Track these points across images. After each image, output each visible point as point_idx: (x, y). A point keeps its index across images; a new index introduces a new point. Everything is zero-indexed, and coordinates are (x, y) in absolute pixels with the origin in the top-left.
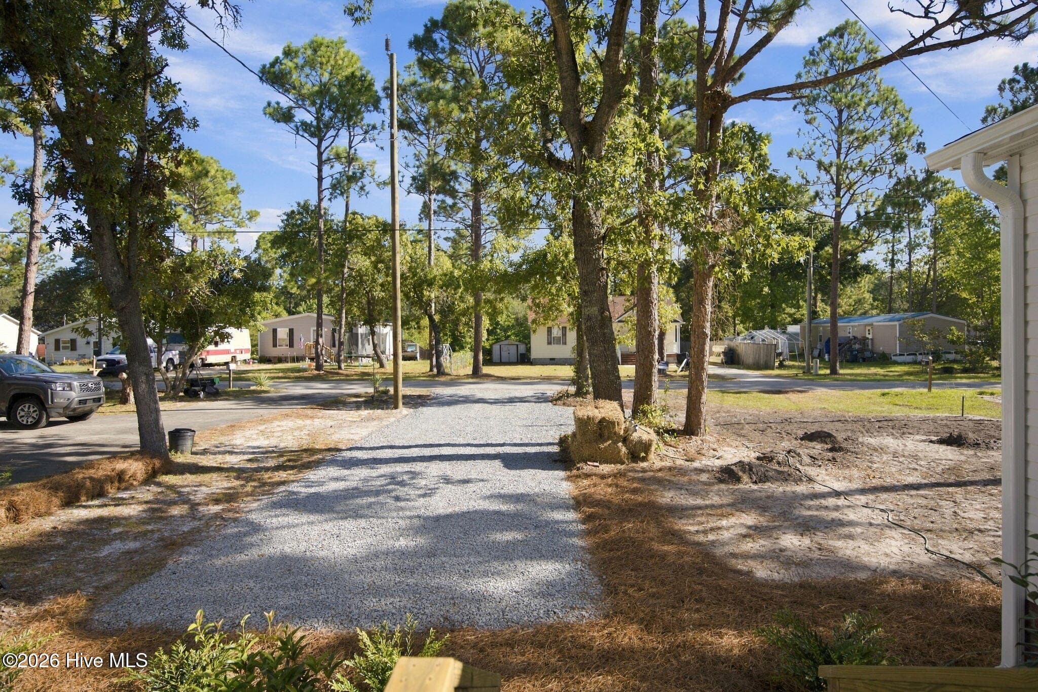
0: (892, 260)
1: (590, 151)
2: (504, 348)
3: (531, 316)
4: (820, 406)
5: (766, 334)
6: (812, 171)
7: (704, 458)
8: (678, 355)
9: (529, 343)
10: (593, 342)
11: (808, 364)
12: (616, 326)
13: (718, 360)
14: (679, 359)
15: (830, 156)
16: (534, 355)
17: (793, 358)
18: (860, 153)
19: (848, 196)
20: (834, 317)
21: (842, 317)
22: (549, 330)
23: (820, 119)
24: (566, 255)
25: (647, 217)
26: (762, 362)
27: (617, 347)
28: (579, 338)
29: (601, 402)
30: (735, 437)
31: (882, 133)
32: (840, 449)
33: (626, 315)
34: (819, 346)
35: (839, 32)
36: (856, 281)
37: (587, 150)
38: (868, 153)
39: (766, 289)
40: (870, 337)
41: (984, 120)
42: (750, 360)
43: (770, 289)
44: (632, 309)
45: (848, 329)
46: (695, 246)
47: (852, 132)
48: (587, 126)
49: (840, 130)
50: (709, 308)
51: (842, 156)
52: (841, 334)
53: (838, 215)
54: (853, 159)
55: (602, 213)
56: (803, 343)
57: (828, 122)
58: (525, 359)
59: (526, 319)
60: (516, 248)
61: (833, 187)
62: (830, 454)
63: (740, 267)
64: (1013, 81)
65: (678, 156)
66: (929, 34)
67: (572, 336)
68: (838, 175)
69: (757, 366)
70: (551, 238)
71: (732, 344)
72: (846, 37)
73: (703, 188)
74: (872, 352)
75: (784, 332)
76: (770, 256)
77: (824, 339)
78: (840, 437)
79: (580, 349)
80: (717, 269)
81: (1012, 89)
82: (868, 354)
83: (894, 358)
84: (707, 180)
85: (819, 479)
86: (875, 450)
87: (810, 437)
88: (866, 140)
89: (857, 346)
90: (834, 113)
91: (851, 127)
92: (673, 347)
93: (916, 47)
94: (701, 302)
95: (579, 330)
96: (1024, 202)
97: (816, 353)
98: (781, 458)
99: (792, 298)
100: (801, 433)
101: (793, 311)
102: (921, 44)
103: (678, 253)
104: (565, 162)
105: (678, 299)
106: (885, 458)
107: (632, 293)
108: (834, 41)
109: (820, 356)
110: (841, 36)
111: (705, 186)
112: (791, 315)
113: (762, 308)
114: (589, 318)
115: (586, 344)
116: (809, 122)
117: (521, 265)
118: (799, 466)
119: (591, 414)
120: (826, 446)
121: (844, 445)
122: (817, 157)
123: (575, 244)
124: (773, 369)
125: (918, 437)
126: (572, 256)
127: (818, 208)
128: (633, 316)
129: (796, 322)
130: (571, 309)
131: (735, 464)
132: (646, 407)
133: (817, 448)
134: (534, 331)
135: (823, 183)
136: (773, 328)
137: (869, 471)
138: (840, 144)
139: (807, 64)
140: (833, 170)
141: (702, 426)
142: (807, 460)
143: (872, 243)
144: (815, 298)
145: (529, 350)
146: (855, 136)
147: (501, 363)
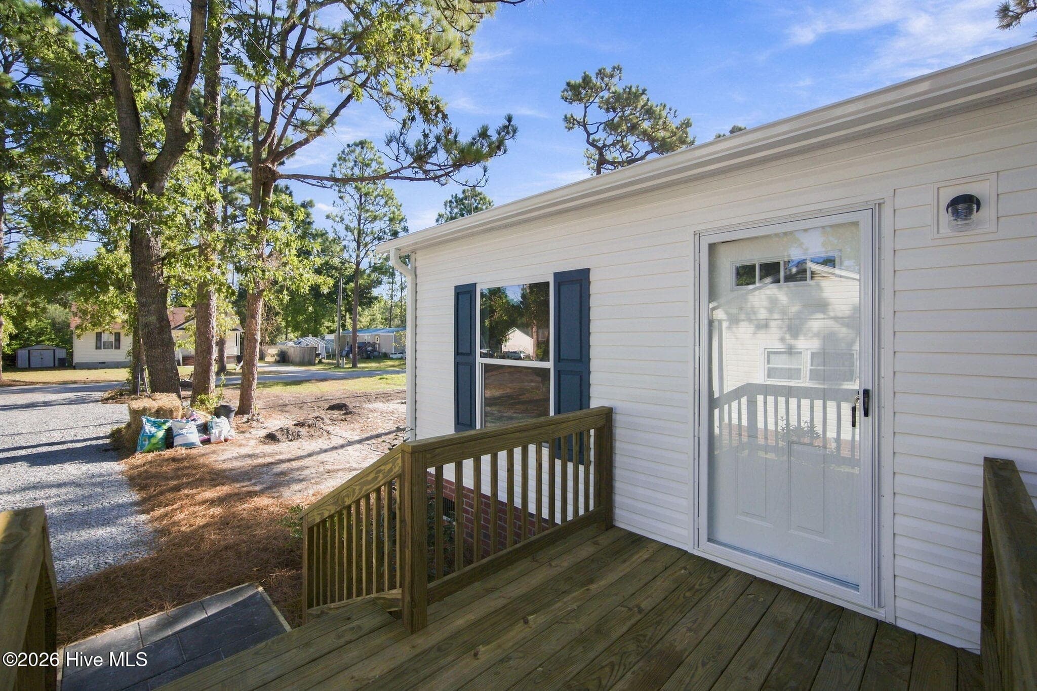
0: (392, 295)
1: (151, 187)
2: (34, 353)
3: (75, 321)
4: (342, 388)
5: (310, 341)
6: (342, 232)
7: (253, 430)
8: (238, 357)
9: (72, 347)
10: (150, 345)
11: (338, 361)
12: (175, 334)
13: (273, 359)
14: (239, 359)
15: (354, 225)
16: (77, 359)
17: (328, 357)
18: (373, 226)
19: (364, 251)
20: (355, 330)
21: (362, 330)
22: (99, 336)
23: (347, 197)
24: (121, 268)
25: (206, 248)
26: (306, 360)
27: (177, 350)
28: (136, 342)
29: (158, 395)
30: (280, 413)
31: (385, 215)
32: (351, 413)
33: (187, 324)
34: (346, 349)
35: (362, 144)
36: (370, 307)
37: (148, 187)
38: (377, 226)
39: (311, 308)
40: (378, 342)
41: (437, 220)
42: (297, 359)
43: (313, 308)
44: (193, 319)
45: (364, 337)
46: (246, 275)
47: (367, 211)
48: (148, 165)
49: (361, 207)
50: (259, 321)
51: (362, 225)
52: (359, 340)
53: (358, 264)
54: (368, 227)
55: (161, 239)
56: (335, 347)
57: (353, 201)
58: (66, 363)
59: (68, 325)
60: (56, 256)
61: (355, 244)
62: (344, 417)
63: (282, 294)
64: (451, 202)
65: (239, 201)
66: (398, 171)
67: (127, 342)
68: (359, 237)
69: (301, 364)
70: (103, 250)
71: (284, 348)
72: (365, 149)
73: (255, 234)
74: (379, 352)
75: (323, 339)
76: (303, 288)
77: (350, 344)
78: (350, 406)
79: (135, 353)
80: (265, 293)
81: (450, 206)
82: (376, 353)
83: (391, 356)
84: (259, 229)
85: (333, 432)
86: (372, 411)
87: (332, 408)
88: (375, 218)
89: (370, 349)
90: (357, 196)
91: (367, 208)
92: (232, 349)
93: (392, 175)
94: (253, 316)
95: (136, 334)
96: (416, 276)
97: (344, 353)
98: (310, 422)
99: (330, 314)
100: (327, 406)
101: (330, 324)
102: (395, 175)
103: (234, 279)
104: (123, 190)
105: (238, 313)
106: (376, 415)
107: (193, 306)
108: (358, 149)
109: (347, 356)
110: (362, 148)
111: (257, 233)
112: (328, 328)
113: (307, 321)
114: (146, 325)
115: (143, 348)
116: (341, 198)
117: (62, 272)
118: (322, 426)
119: (147, 405)
120: (342, 412)
121: (353, 410)
122: (346, 222)
123: (133, 262)
124: (314, 365)
125: (396, 402)
126: (128, 270)
127: (346, 255)
128: (193, 325)
129: (331, 332)
130: (126, 317)
131: (277, 431)
132: (203, 396)
133: (336, 414)
134: (79, 336)
135: (349, 241)
136: (315, 336)
137: (365, 424)
138: (360, 216)
139: (340, 159)
140: (356, 232)
141: (253, 407)
142: (328, 421)
143: (380, 283)
144: (345, 316)
145: (71, 355)
146: (369, 214)
147: (29, 368)
